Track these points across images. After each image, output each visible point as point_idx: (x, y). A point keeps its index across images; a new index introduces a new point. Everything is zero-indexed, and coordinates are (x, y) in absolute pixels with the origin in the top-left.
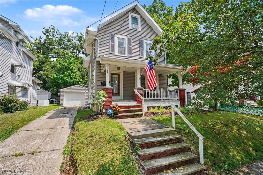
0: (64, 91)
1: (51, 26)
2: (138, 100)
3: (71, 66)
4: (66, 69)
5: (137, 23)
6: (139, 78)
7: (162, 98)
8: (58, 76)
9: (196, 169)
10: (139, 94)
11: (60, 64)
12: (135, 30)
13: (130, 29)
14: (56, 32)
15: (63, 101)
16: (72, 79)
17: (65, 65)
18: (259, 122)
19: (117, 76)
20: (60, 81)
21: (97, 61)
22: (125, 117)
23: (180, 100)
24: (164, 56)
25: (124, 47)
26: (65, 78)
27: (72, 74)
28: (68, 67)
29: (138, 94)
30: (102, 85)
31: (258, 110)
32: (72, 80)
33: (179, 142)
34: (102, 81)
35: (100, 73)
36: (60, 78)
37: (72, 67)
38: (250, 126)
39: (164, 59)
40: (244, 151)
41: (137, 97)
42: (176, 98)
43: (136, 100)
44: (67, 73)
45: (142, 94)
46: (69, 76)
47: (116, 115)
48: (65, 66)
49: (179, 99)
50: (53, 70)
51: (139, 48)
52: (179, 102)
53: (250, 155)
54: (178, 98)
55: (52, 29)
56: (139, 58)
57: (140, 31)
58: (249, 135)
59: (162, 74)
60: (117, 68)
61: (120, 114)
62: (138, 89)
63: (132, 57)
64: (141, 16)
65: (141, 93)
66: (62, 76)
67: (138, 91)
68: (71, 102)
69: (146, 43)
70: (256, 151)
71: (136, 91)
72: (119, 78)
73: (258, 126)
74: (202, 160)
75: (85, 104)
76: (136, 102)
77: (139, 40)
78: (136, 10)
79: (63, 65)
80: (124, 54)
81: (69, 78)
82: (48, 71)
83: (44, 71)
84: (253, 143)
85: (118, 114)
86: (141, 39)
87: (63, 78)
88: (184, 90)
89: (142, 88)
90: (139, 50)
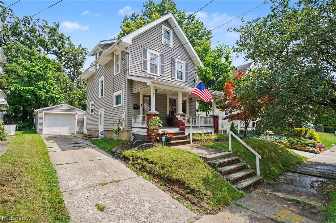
0: (44, 112)
2: (181, 127)
4: (39, 77)
5: (169, 38)
8: (25, 88)
9: (257, 179)
12: (167, 45)
13: (162, 44)
15: (41, 126)
17: (37, 71)
18: (279, 146)
20: (28, 95)
21: (128, 80)
22: (176, 144)
24: (193, 78)
25: (156, 65)
26: (38, 92)
28: (41, 75)
30: (133, 109)
31: (272, 137)
33: (238, 162)
34: (134, 104)
35: (132, 94)
36: (28, 90)
38: (275, 149)
39: (193, 81)
40: (278, 167)
41: (180, 124)
42: (210, 125)
43: (178, 127)
44: (41, 85)
46: (44, 88)
47: (169, 143)
48: (37, 73)
51: (171, 68)
52: (214, 129)
53: (281, 169)
54: (212, 125)
56: (171, 79)
57: (172, 48)
58: (277, 156)
59: (191, 98)
61: (172, 142)
62: (180, 115)
63: (164, 77)
64: (173, 31)
66: (32, 88)
68: (53, 128)
69: (177, 62)
70: (284, 167)
71: (179, 117)
73: (280, 149)
74: (258, 173)
75: (76, 131)
76: (179, 129)
77: (171, 58)
78: (169, 23)
79: (33, 72)
80: (156, 73)
84: (281, 161)
85: (170, 142)
86: (173, 57)
87: (34, 91)
88: (217, 117)
89: (184, 113)
90: (171, 69)
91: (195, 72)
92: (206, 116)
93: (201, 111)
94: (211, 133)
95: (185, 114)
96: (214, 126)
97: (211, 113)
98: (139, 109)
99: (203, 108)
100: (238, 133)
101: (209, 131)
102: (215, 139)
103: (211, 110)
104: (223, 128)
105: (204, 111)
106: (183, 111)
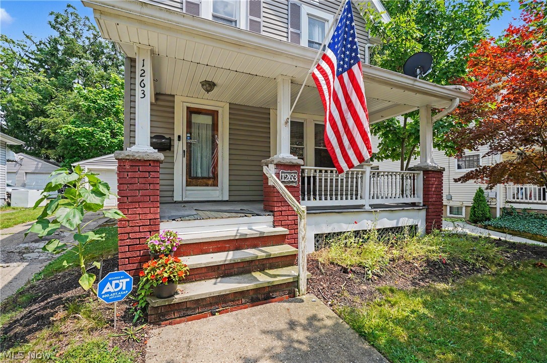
0: (87, 167)
1: (69, 6)
2: (280, 209)
3: (113, 106)
6: (283, 122)
7: (366, 202)
8: (79, 129)
10: (281, 187)
11: (86, 99)
14: (82, 23)
16: (117, 139)
17: (99, 101)
19: (207, 120)
20: (84, 141)
23: (424, 205)
25: (236, 22)
26: (98, 135)
27: (116, 126)
28: (106, 107)
29: (278, 188)
32: (115, 141)
36: (84, 133)
37: (117, 106)
41: (275, 199)
43: (268, 209)
44: (104, 123)
45: (294, 185)
46: (110, 129)
48: (98, 104)
49: (421, 201)
50: (71, 115)
51: (285, 30)
52: (423, 213)
54: (419, 199)
55: (71, 14)
60: (203, 85)
62: (279, 165)
65: (293, 182)
66: (90, 129)
67: (277, 175)
69: (308, 14)
71: (270, 171)
72: (215, 127)
76: (270, 219)
79: (94, 103)
81: (108, 134)
82: (56, 118)
83: (48, 117)
87: (92, 134)
88: (439, 172)
89: (295, 159)
90: (285, 35)
91: (367, 46)
92: (402, 169)
93: (387, 157)
94: (413, 229)
95: (301, 162)
96: (426, 203)
97: (414, 162)
98: (170, 149)
99: (394, 150)
100: (498, 216)
101: (405, 220)
102: (428, 261)
103: (418, 153)
104: (451, 202)
105: (394, 157)
106: (293, 152)
